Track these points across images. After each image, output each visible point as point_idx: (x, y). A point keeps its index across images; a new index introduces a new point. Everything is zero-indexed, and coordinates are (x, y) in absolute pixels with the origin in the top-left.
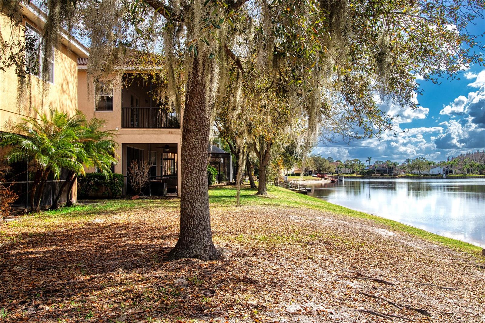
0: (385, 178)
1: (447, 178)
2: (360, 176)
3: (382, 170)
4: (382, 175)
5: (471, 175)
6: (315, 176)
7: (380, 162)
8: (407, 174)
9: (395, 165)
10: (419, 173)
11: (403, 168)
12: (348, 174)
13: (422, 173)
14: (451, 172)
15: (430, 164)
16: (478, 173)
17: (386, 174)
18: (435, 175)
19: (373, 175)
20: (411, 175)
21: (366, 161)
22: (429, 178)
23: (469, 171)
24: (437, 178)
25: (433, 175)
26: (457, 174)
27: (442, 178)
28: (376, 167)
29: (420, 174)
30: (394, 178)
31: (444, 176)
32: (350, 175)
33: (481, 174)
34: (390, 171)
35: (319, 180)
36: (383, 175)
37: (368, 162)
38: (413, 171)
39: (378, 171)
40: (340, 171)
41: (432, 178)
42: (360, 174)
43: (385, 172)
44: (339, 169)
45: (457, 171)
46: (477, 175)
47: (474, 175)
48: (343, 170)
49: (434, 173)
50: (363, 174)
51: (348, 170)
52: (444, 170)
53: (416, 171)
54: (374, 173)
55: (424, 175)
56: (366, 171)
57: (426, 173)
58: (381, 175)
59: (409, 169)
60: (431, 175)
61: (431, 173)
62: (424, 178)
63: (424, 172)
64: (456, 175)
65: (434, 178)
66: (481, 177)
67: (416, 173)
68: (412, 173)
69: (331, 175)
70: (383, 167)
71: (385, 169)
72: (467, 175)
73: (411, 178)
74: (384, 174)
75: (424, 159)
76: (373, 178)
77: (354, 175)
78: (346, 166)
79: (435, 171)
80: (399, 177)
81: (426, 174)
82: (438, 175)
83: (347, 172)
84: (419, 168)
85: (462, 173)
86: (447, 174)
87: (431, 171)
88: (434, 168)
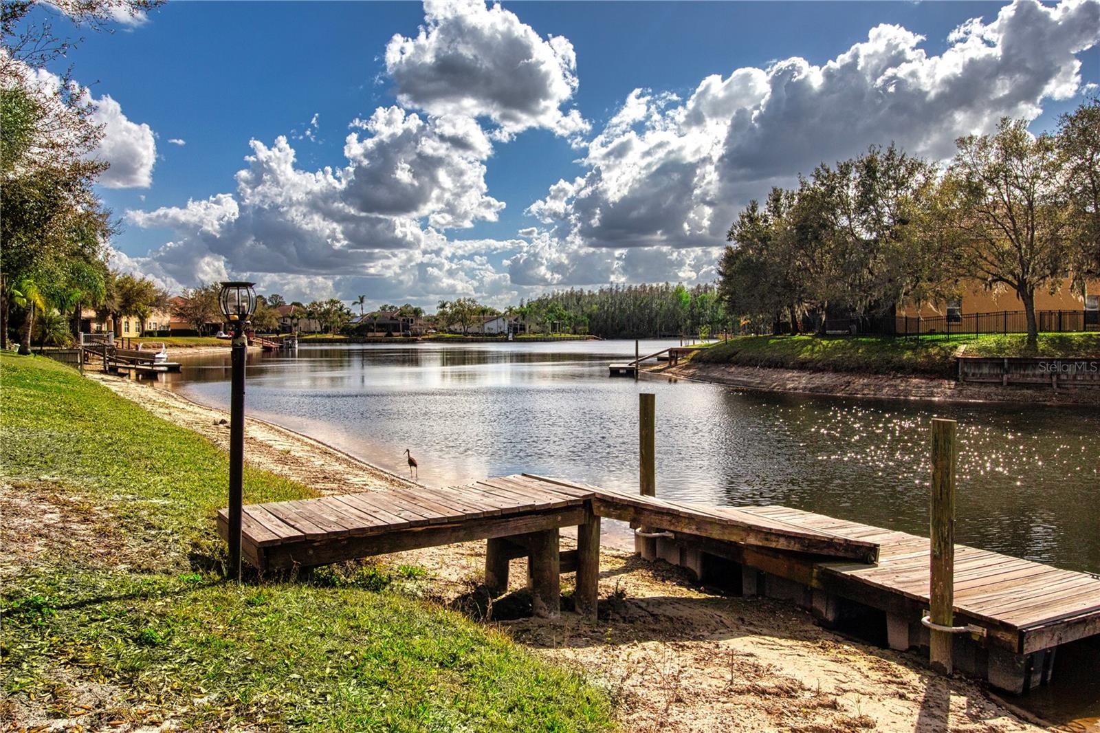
0: (396, 342)
1: (515, 340)
2: (342, 337)
3: (389, 324)
4: (389, 335)
5: (557, 335)
6: (224, 335)
7: (390, 308)
8: (441, 334)
9: (417, 312)
10: (463, 330)
11: (433, 321)
12: (314, 333)
13: (470, 330)
14: (523, 328)
15: (484, 312)
16: (571, 331)
17: (398, 334)
18: (494, 335)
19: (370, 334)
20: (448, 335)
21: (356, 304)
22: (482, 342)
23: (554, 328)
24: (497, 341)
25: (491, 335)
26: (534, 333)
27: (506, 340)
28: (375, 319)
29: (466, 333)
30: (414, 341)
31: (510, 337)
32: (319, 336)
33: (575, 333)
34: (406, 327)
36: (392, 336)
37: (359, 307)
38: (452, 328)
39: (382, 327)
40: (296, 325)
41: (487, 341)
42: (342, 332)
43: (396, 328)
44: (295, 321)
45: (535, 327)
46: (568, 336)
47: (563, 335)
48: (303, 323)
49: (493, 332)
50: (348, 334)
51: (315, 325)
52: (510, 325)
53: (457, 327)
54: (373, 331)
55: (473, 334)
56: (355, 326)
57: (476, 330)
58: (386, 336)
59: (444, 323)
60: (486, 334)
61: (486, 331)
62: (472, 341)
63: (474, 328)
64: (532, 336)
65: (492, 342)
66: (575, 340)
67: (458, 330)
68: (451, 332)
69: (275, 336)
70: (392, 318)
71: (395, 322)
72: (552, 335)
73: (448, 341)
74: (394, 334)
75: (474, 301)
76: (370, 342)
77: (329, 336)
78: (310, 315)
79: (493, 327)
80: (426, 340)
81: (477, 334)
82: (499, 334)
83: (313, 328)
84: (463, 321)
85: (542, 332)
86: (515, 332)
87: (487, 326)
88: (492, 320)
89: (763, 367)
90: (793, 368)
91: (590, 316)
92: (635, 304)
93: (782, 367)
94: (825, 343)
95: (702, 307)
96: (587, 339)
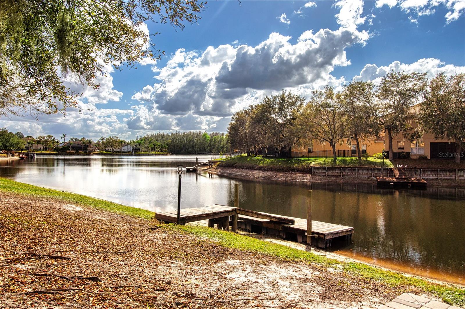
0: (80, 155)
1: (135, 155)
2: (54, 152)
3: (77, 147)
4: (77, 152)
5: (154, 153)
7: (75, 139)
8: (101, 152)
9: (90, 142)
10: (112, 150)
11: (98, 145)
12: (40, 150)
13: (115, 150)
14: (139, 150)
15: (121, 142)
16: (160, 151)
17: (81, 151)
18: (126, 152)
19: (68, 151)
20: (105, 152)
21: (61, 138)
22: (120, 155)
23: (153, 149)
24: (127, 155)
25: (124, 152)
26: (144, 152)
27: (132, 155)
28: (70, 144)
30: (89, 155)
31: (133, 153)
32: (43, 152)
33: (161, 152)
34: (85, 148)
35: (4, 157)
36: (78, 152)
37: (63, 139)
38: (106, 149)
39: (73, 148)
40: (31, 147)
41: (123, 155)
42: (54, 150)
43: (80, 149)
44: (30, 145)
45: (144, 149)
46: (159, 153)
47: (156, 153)
48: (35, 146)
49: (126, 151)
50: (57, 151)
51: (40, 147)
52: (133, 148)
53: (109, 148)
54: (69, 150)
55: (117, 152)
56: (61, 147)
57: (118, 150)
58: (76, 152)
59: (103, 147)
60: (122, 152)
61: (122, 150)
62: (116, 155)
63: (117, 149)
64: (143, 153)
65: (125, 155)
66: (161, 154)
67: (109, 150)
68: (106, 150)
69: (20, 151)
70: (78, 144)
71: (80, 146)
72: (151, 153)
73: (105, 155)
75: (117, 138)
76: (67, 155)
77: (48, 152)
78: (38, 142)
79: (126, 149)
80: (94, 154)
81: (118, 152)
82: (128, 152)
83: (39, 148)
84: (112, 146)
85: (148, 151)
86: (135, 151)
87: (123, 148)
88: (125, 146)
89: (246, 169)
90: (257, 170)
91: (167, 144)
92: (187, 139)
93: (253, 169)
94: (268, 160)
95: (215, 141)
96: (167, 154)
